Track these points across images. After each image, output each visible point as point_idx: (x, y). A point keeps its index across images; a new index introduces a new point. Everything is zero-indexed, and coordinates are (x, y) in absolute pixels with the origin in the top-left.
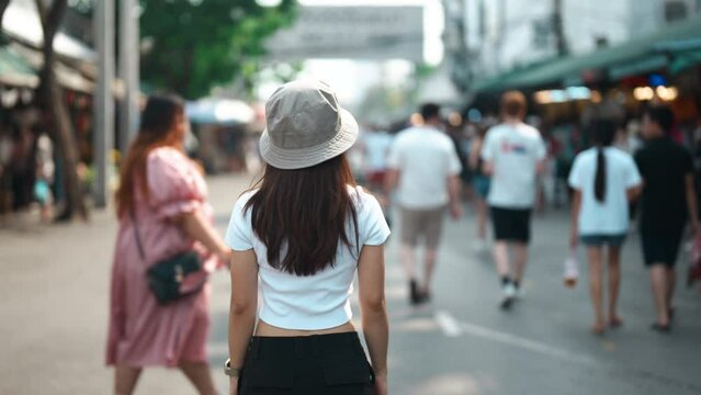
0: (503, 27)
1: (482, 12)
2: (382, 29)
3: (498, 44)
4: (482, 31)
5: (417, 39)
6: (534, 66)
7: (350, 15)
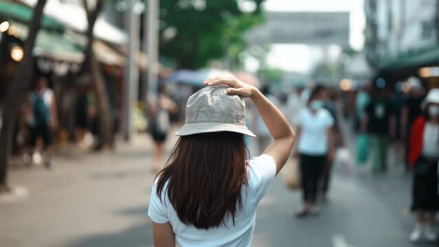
0: (403, 24)
1: (390, 16)
2: (323, 26)
3: (400, 36)
4: (390, 26)
5: (345, 32)
6: (422, 51)
7: (302, 17)
